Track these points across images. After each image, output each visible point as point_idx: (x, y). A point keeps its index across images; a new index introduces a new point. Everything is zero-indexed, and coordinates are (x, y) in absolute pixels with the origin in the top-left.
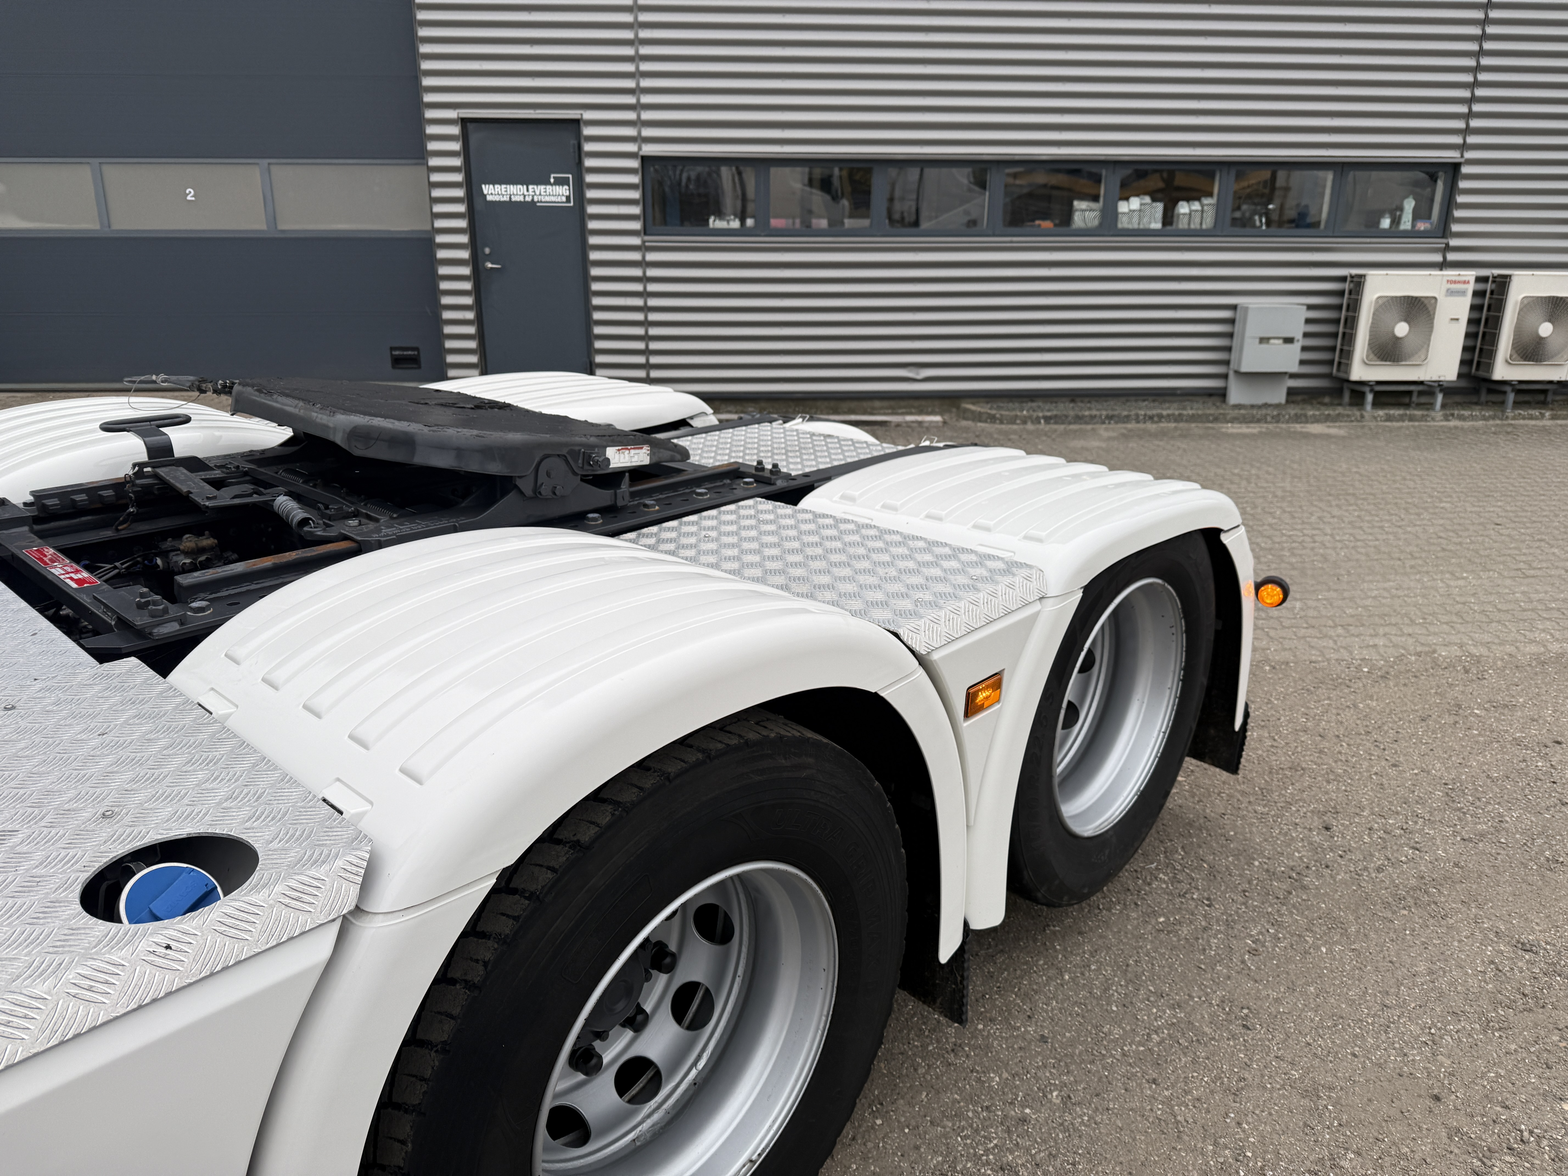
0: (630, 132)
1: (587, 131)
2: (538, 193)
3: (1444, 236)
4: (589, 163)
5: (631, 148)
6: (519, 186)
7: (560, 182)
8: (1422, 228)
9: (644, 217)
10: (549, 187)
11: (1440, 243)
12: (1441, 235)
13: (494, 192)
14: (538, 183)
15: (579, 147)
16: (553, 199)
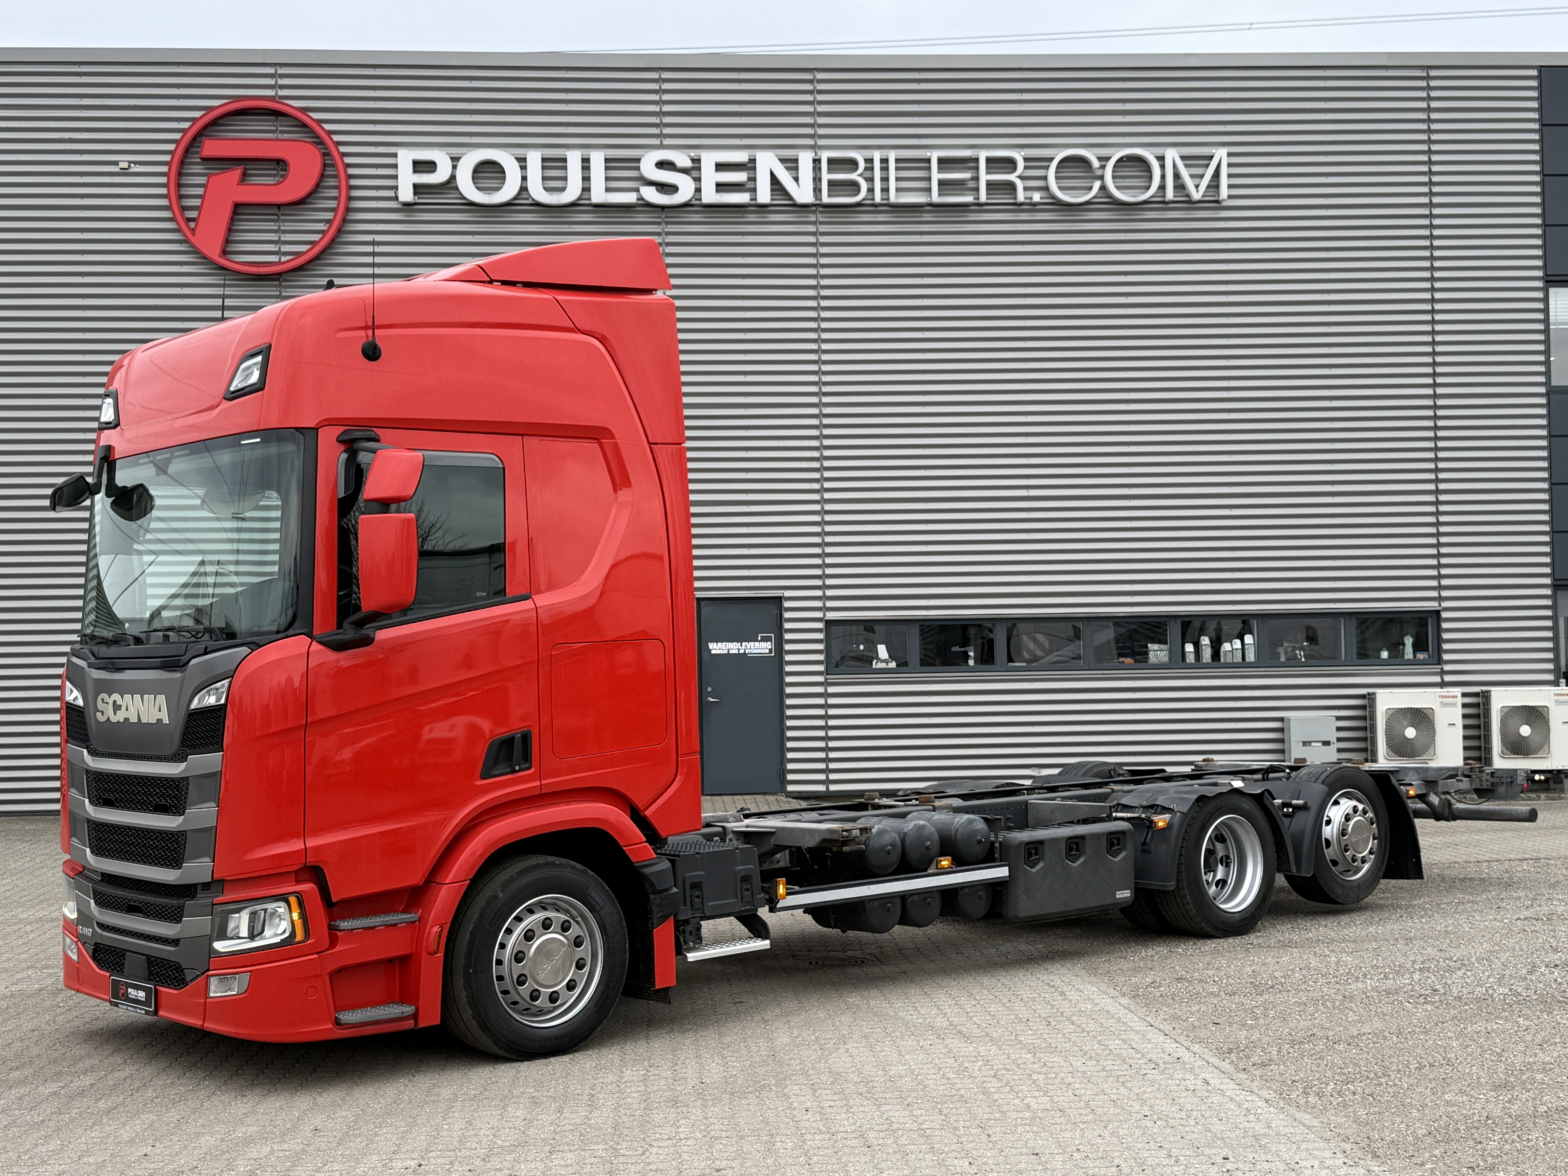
0: (818, 604)
1: (787, 604)
2: (748, 647)
3: (1439, 664)
4: (787, 626)
5: (819, 615)
6: (736, 643)
7: (764, 640)
8: (1422, 658)
9: (827, 662)
10: (756, 643)
11: (1437, 668)
12: (1437, 663)
13: (717, 648)
14: (749, 640)
15: (781, 615)
16: (759, 651)
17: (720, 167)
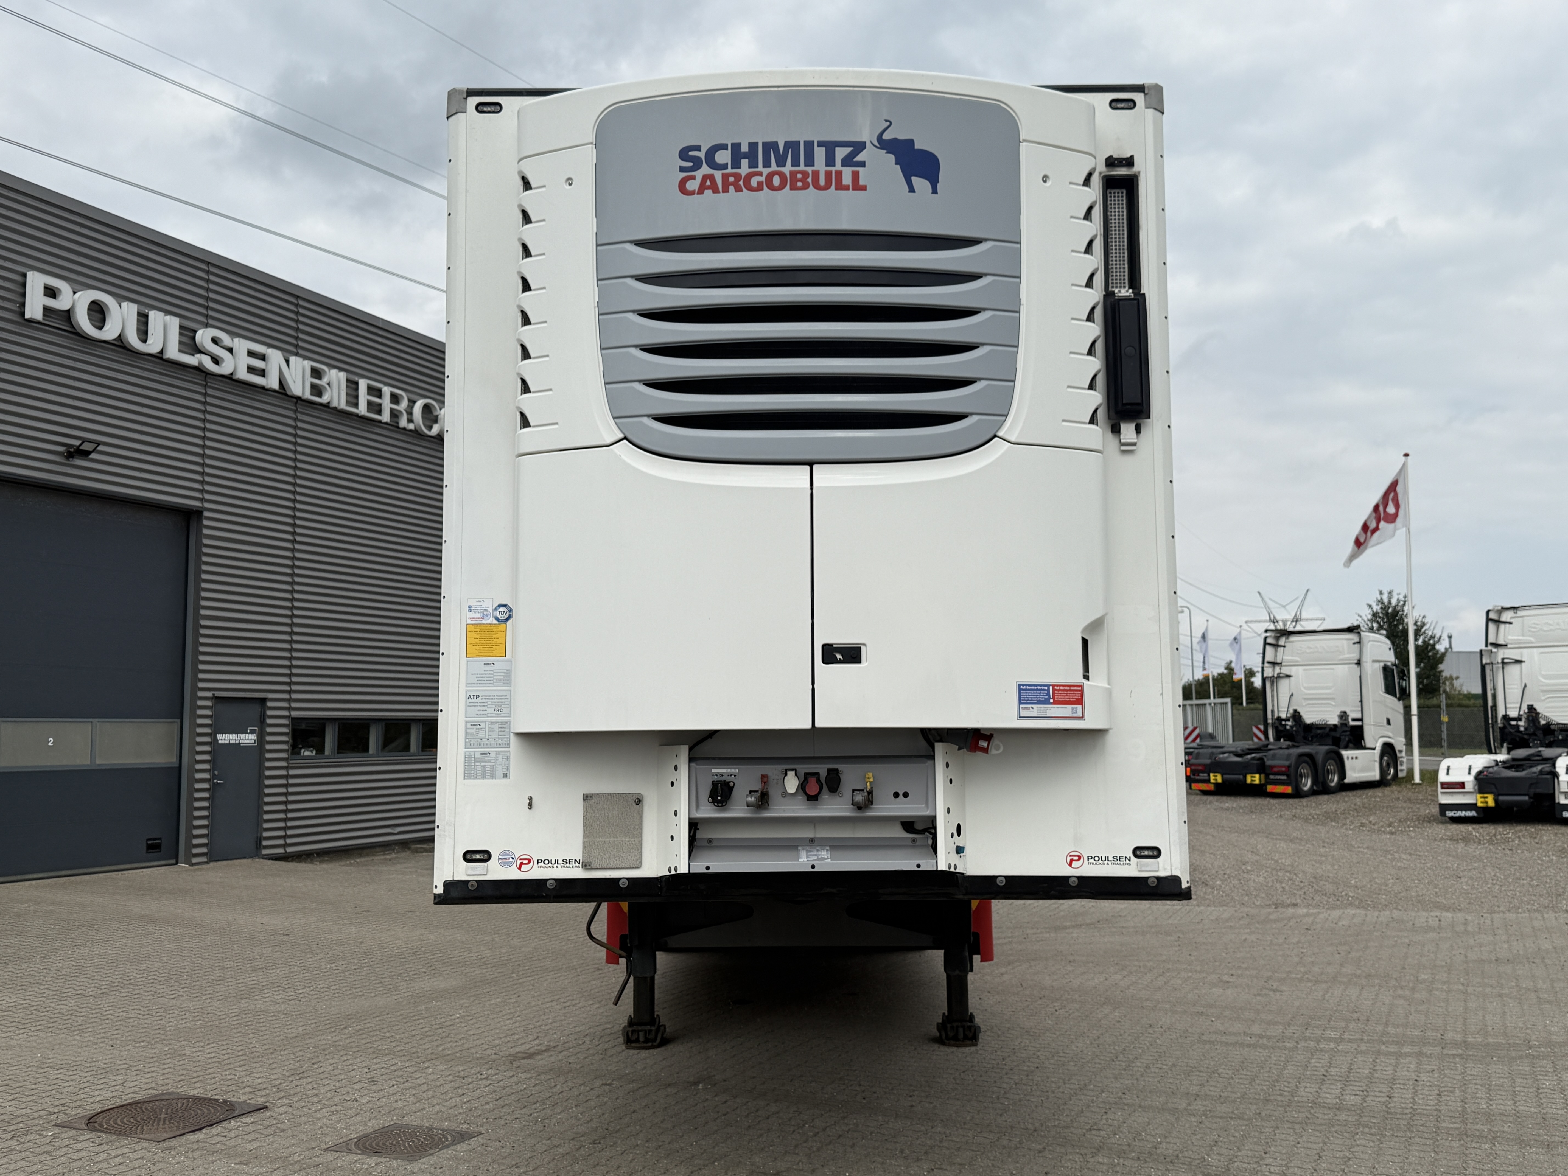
0: (287, 705)
1: (269, 704)
2: (241, 738)
4: (269, 721)
5: (286, 713)
6: (234, 735)
7: (252, 732)
9: (289, 751)
10: (247, 735)
13: (223, 738)
14: (242, 733)
15: (265, 713)
16: (248, 741)
17: (251, 354)
